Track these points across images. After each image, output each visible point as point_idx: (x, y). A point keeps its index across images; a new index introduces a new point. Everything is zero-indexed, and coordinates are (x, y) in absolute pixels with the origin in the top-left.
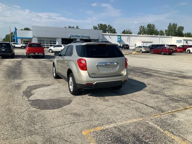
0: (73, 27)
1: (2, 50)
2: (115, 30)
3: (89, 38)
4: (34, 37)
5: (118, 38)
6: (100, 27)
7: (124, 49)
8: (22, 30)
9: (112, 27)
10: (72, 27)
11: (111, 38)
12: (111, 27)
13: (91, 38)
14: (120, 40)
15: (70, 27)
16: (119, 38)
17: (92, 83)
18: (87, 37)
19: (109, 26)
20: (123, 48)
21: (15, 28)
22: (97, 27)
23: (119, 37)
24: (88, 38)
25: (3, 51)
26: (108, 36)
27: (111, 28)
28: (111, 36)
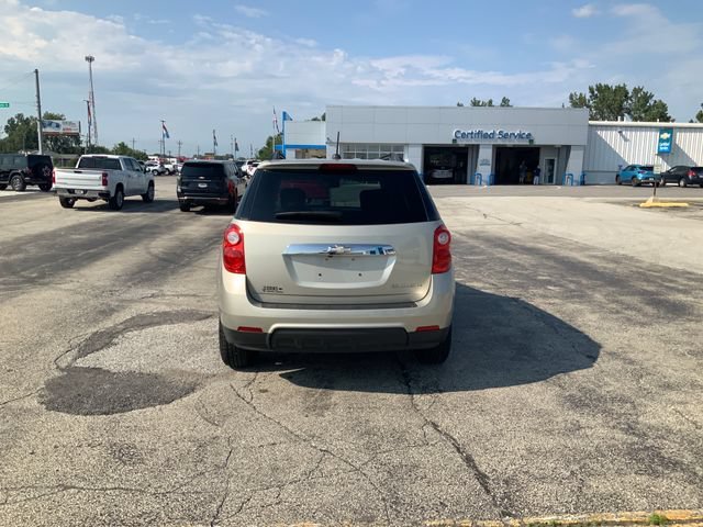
0: (491, 102)
1: (200, 185)
2: (664, 107)
3: (531, 141)
4: (329, 142)
5: (661, 141)
6: (596, 97)
7: (685, 186)
8: (315, 119)
9: (651, 96)
10: (487, 101)
11: (626, 140)
12: (646, 94)
13: (537, 142)
14: (670, 147)
15: (475, 103)
16: (667, 140)
17: (260, 330)
18: (520, 136)
19: (637, 91)
20: (682, 183)
21: (284, 113)
22: (588, 97)
23: (666, 136)
24: (525, 143)
25: (203, 190)
26: (614, 133)
27: (647, 98)
28: (627, 134)
